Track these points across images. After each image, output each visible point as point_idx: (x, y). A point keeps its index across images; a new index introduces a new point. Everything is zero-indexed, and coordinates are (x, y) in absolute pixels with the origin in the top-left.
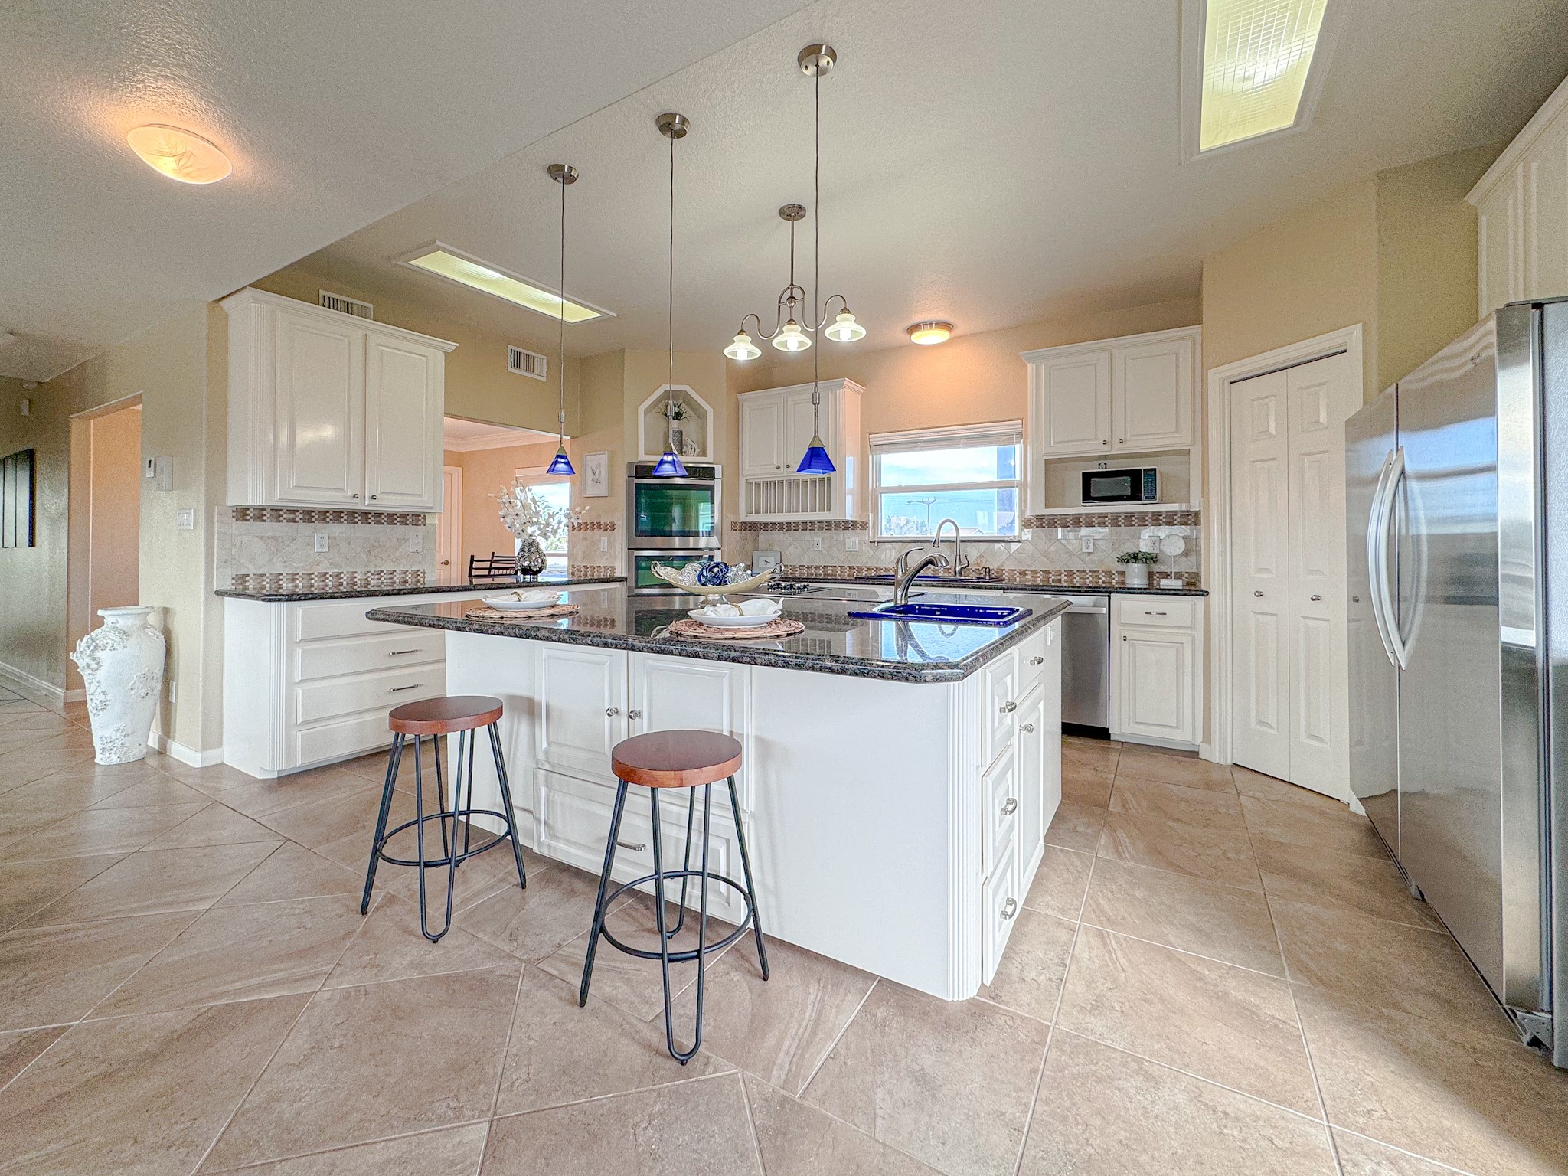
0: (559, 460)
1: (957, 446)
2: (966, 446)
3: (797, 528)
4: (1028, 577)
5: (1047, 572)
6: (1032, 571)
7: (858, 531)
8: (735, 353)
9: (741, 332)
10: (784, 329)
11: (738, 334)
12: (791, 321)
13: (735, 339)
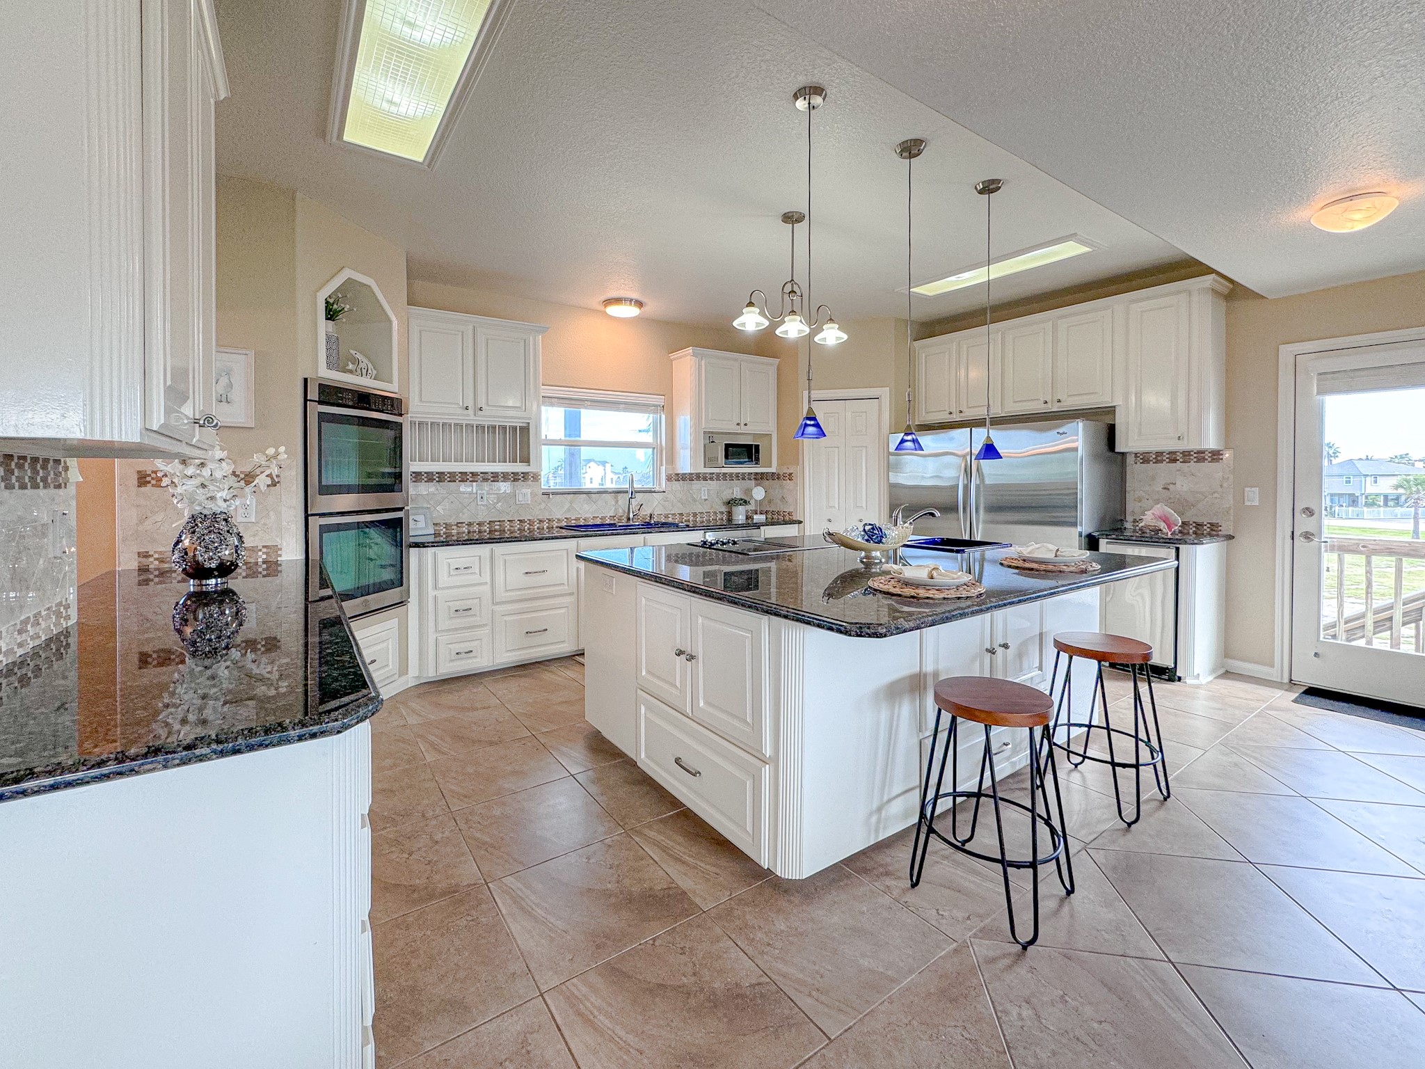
0: (808, 422)
1: (618, 410)
2: (625, 410)
3: (453, 479)
4: (670, 519)
5: (681, 514)
6: (673, 514)
7: (530, 482)
8: (743, 325)
9: (751, 304)
10: (786, 319)
11: (747, 306)
12: (793, 312)
13: (744, 311)
